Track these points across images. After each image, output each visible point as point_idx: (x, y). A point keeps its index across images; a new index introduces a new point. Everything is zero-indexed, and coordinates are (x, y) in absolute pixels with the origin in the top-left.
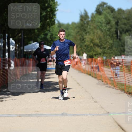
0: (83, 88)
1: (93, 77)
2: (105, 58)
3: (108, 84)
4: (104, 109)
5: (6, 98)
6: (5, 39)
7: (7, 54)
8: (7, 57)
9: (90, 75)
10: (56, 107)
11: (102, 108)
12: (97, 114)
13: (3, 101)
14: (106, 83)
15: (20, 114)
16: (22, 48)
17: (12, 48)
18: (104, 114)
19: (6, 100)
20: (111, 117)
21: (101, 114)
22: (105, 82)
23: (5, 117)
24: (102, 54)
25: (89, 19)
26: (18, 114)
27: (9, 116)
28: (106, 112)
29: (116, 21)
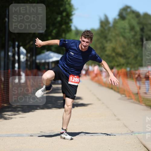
0: (103, 103)
1: (115, 90)
2: (128, 69)
3: (132, 99)
4: (127, 128)
5: (15, 115)
6: (14, 48)
7: (17, 65)
8: (16, 69)
9: (112, 89)
10: (73, 125)
11: (125, 126)
12: (120, 133)
13: (11, 118)
14: (129, 98)
15: (32, 134)
16: (34, 58)
17: (23, 58)
18: (128, 133)
19: (15, 118)
20: (136, 137)
21: (125, 133)
22: (129, 96)
23: (15, 136)
24: (125, 65)
25: (111, 25)
26: (29, 133)
27: (19, 135)
28: (129, 131)
29: (141, 26)
